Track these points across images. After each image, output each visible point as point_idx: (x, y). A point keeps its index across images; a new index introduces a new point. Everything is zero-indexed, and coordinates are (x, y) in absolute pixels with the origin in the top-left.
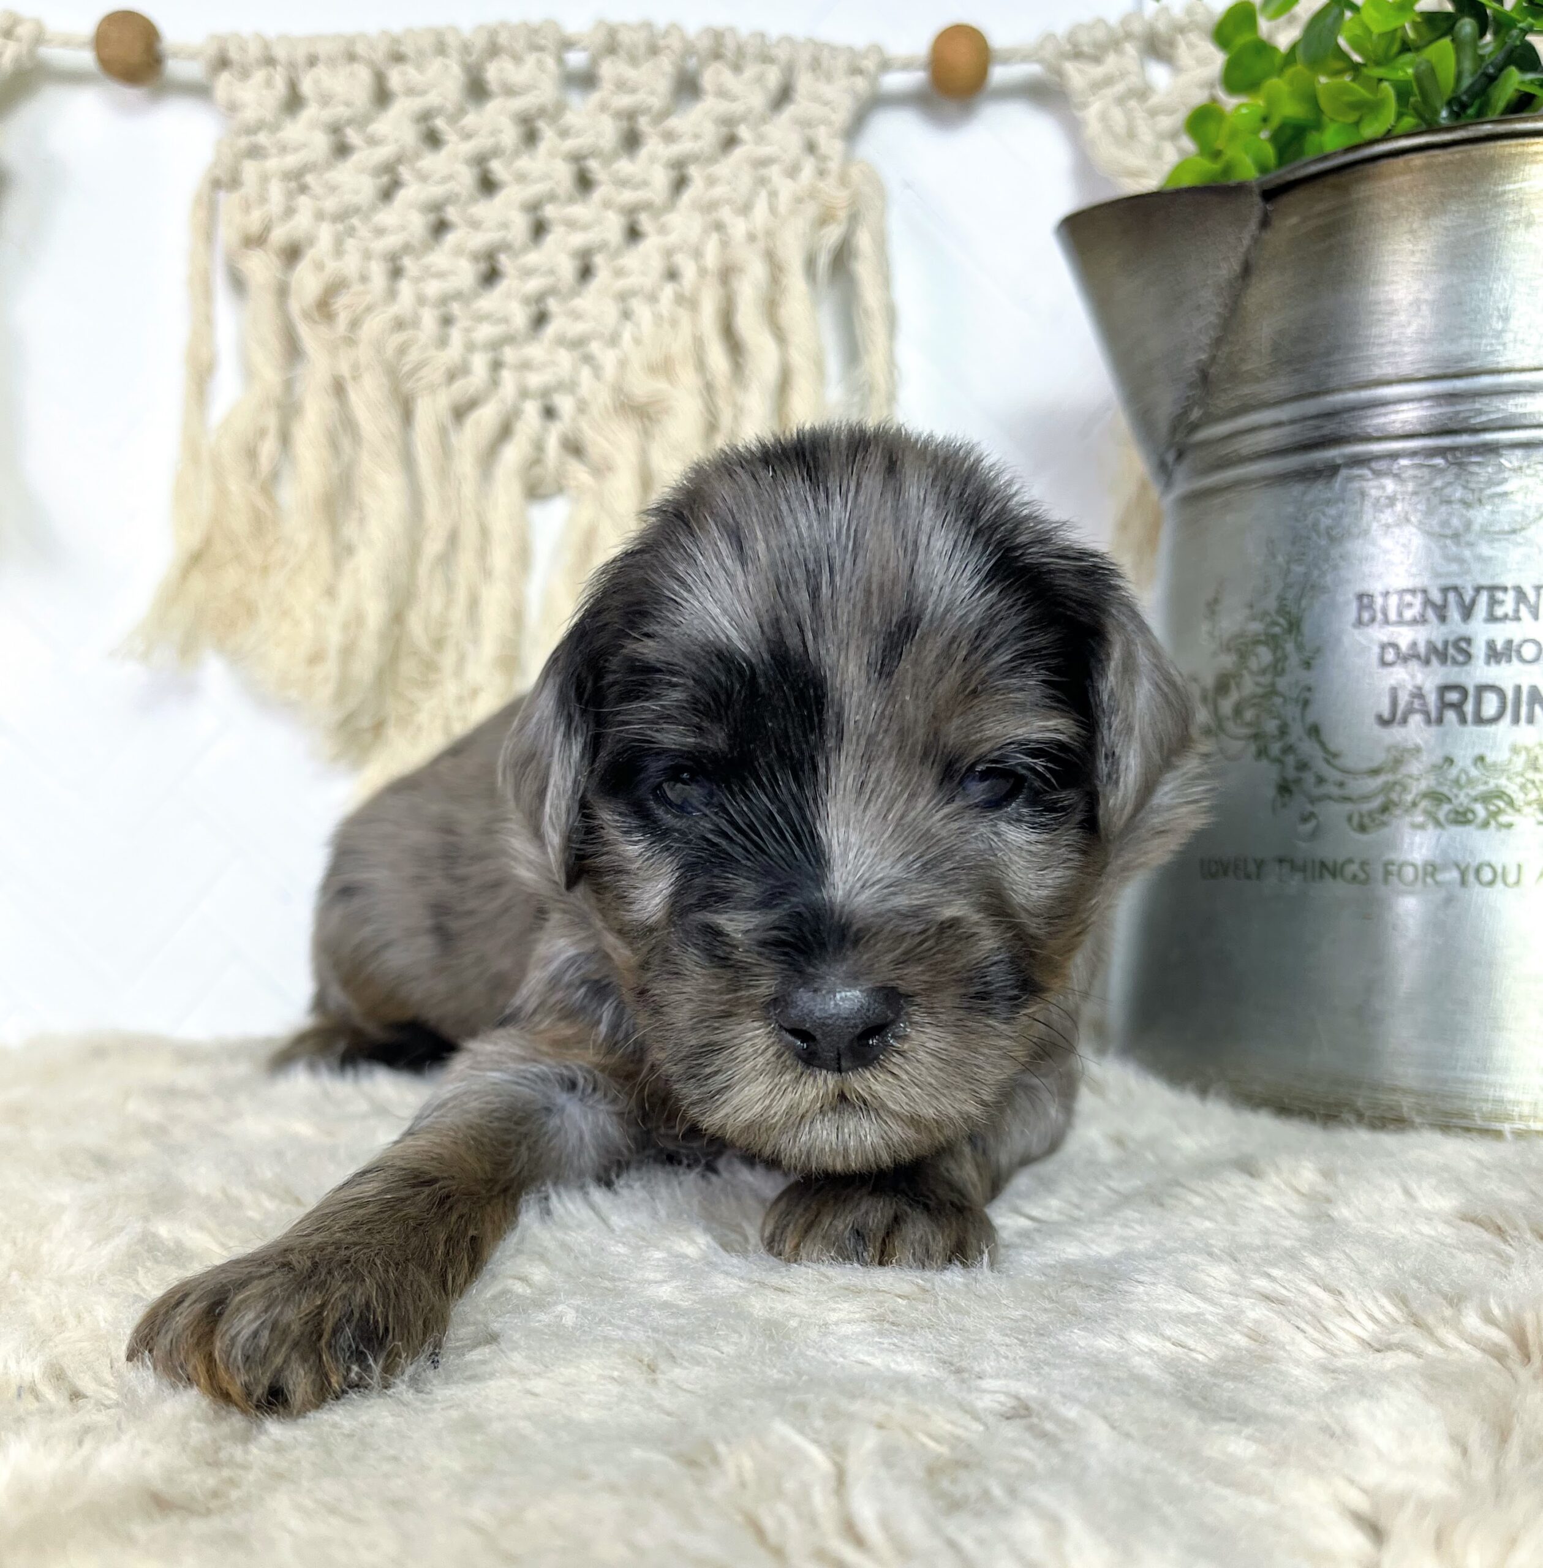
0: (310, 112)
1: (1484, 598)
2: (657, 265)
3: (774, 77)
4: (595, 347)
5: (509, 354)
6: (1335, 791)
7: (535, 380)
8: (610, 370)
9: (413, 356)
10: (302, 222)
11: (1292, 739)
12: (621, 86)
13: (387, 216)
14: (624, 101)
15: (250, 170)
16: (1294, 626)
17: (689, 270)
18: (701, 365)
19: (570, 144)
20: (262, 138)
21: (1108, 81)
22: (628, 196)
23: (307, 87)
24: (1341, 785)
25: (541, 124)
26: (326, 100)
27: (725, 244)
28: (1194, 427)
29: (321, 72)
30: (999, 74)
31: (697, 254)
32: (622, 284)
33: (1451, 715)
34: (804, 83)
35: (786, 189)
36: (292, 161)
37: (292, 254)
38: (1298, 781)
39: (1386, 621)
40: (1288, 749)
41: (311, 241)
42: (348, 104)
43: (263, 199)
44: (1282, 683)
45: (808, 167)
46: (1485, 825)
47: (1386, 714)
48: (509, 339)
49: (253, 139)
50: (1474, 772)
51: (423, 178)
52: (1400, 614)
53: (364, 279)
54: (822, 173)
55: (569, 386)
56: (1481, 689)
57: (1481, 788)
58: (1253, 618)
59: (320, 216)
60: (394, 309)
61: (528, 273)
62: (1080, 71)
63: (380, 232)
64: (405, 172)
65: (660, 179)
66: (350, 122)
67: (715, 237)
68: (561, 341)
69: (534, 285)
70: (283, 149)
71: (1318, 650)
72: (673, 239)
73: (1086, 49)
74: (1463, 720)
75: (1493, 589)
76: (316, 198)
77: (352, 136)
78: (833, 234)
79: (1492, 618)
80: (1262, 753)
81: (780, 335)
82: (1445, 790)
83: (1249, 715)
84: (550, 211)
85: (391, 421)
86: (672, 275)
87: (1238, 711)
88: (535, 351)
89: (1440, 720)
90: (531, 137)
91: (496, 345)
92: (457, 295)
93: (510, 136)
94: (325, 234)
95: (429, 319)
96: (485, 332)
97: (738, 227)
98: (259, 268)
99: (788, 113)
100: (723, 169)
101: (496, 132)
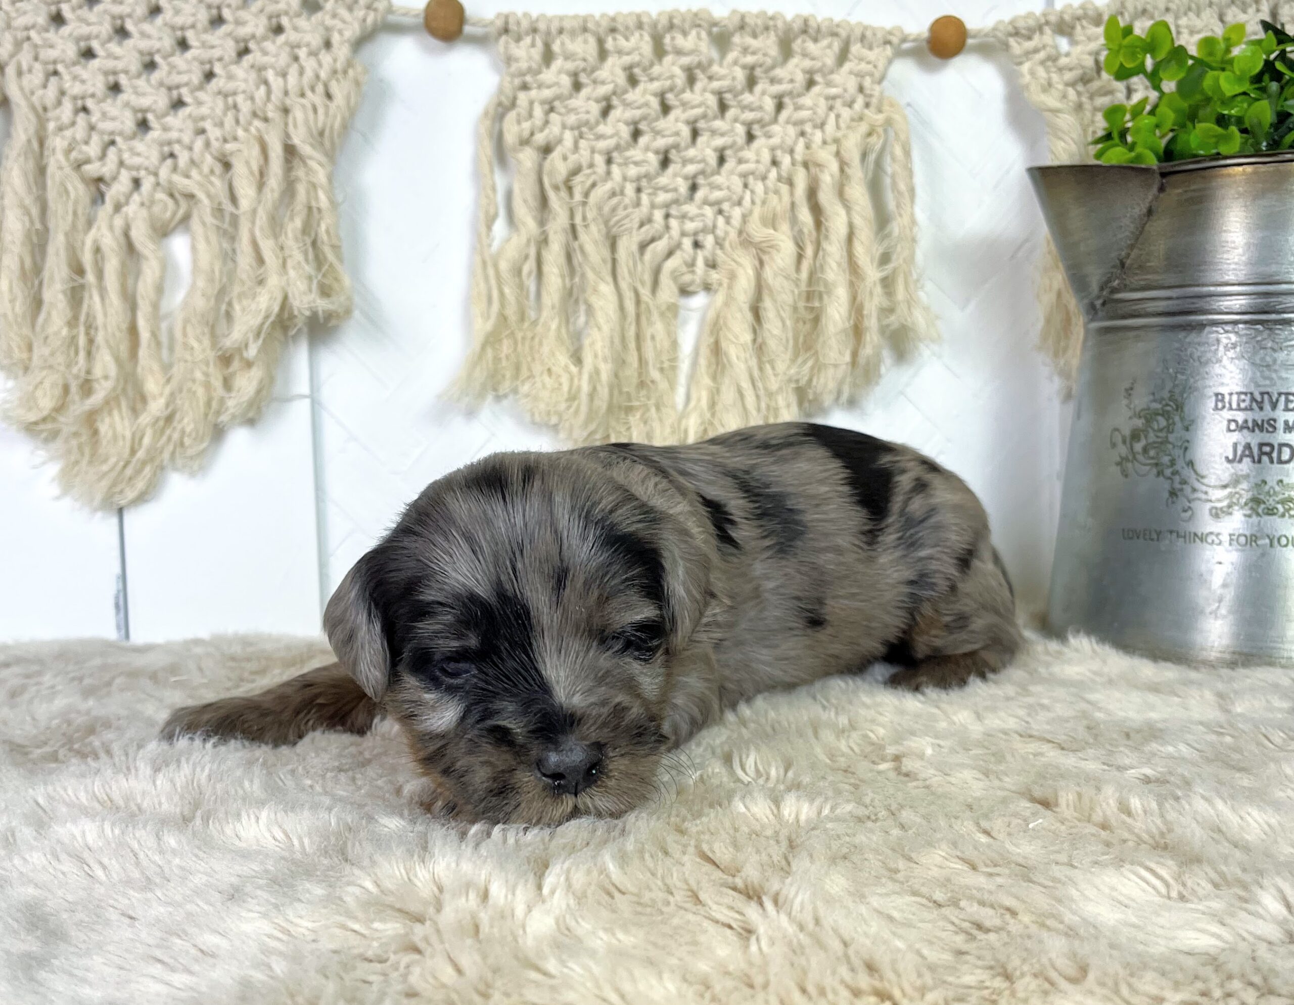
0: (558, 63)
1: (1283, 398)
2: (766, 157)
3: (837, 46)
4: (726, 206)
5: (674, 211)
6: (1203, 497)
7: (690, 226)
8: (736, 221)
9: (621, 213)
10: (554, 129)
11: (1177, 467)
12: (745, 50)
13: (605, 128)
14: (750, 59)
15: (523, 97)
16: (1179, 407)
17: (786, 160)
18: (794, 220)
19: (716, 85)
20: (528, 78)
21: (1036, 51)
22: (749, 116)
23: (556, 47)
24: (1206, 493)
25: (698, 72)
26: (568, 57)
27: (808, 147)
28: (1114, 291)
29: (565, 38)
30: (970, 41)
31: (792, 152)
32: (743, 167)
33: (1265, 459)
34: (856, 49)
35: (846, 113)
36: (547, 93)
37: (547, 150)
38: (1181, 490)
39: (1231, 409)
40: (1175, 473)
41: (560, 141)
42: (585, 60)
43: (530, 115)
44: (1171, 438)
45: (859, 101)
46: (1283, 516)
47: (1231, 457)
48: (677, 202)
49: (523, 78)
50: (1277, 488)
51: (627, 105)
52: (1239, 405)
53: (591, 165)
54: (867, 105)
55: (711, 229)
56: (1281, 445)
57: (1281, 497)
58: (1155, 401)
59: (564, 127)
60: (609, 186)
61: (685, 161)
62: (1019, 43)
63: (599, 137)
64: (615, 101)
65: (769, 104)
66: (583, 71)
67: (802, 141)
68: (706, 202)
69: (691, 169)
70: (540, 86)
71: (1193, 421)
72: (775, 141)
73: (1023, 32)
74: (1272, 462)
75: (1287, 394)
76: (560, 114)
77: (583, 78)
78: (876, 142)
79: (1287, 409)
80: (1160, 473)
81: (848, 208)
82: (1262, 497)
83: (1152, 453)
84: (701, 125)
85: (604, 248)
86: (775, 163)
87: (1145, 450)
88: (691, 209)
89: (1260, 461)
90: (691, 80)
91: (667, 205)
92: (647, 176)
93: (680, 79)
94: (568, 137)
95: (630, 189)
96: (662, 197)
97: (818, 136)
98: (527, 158)
99: (847, 66)
100: (807, 100)
101: (672, 77)
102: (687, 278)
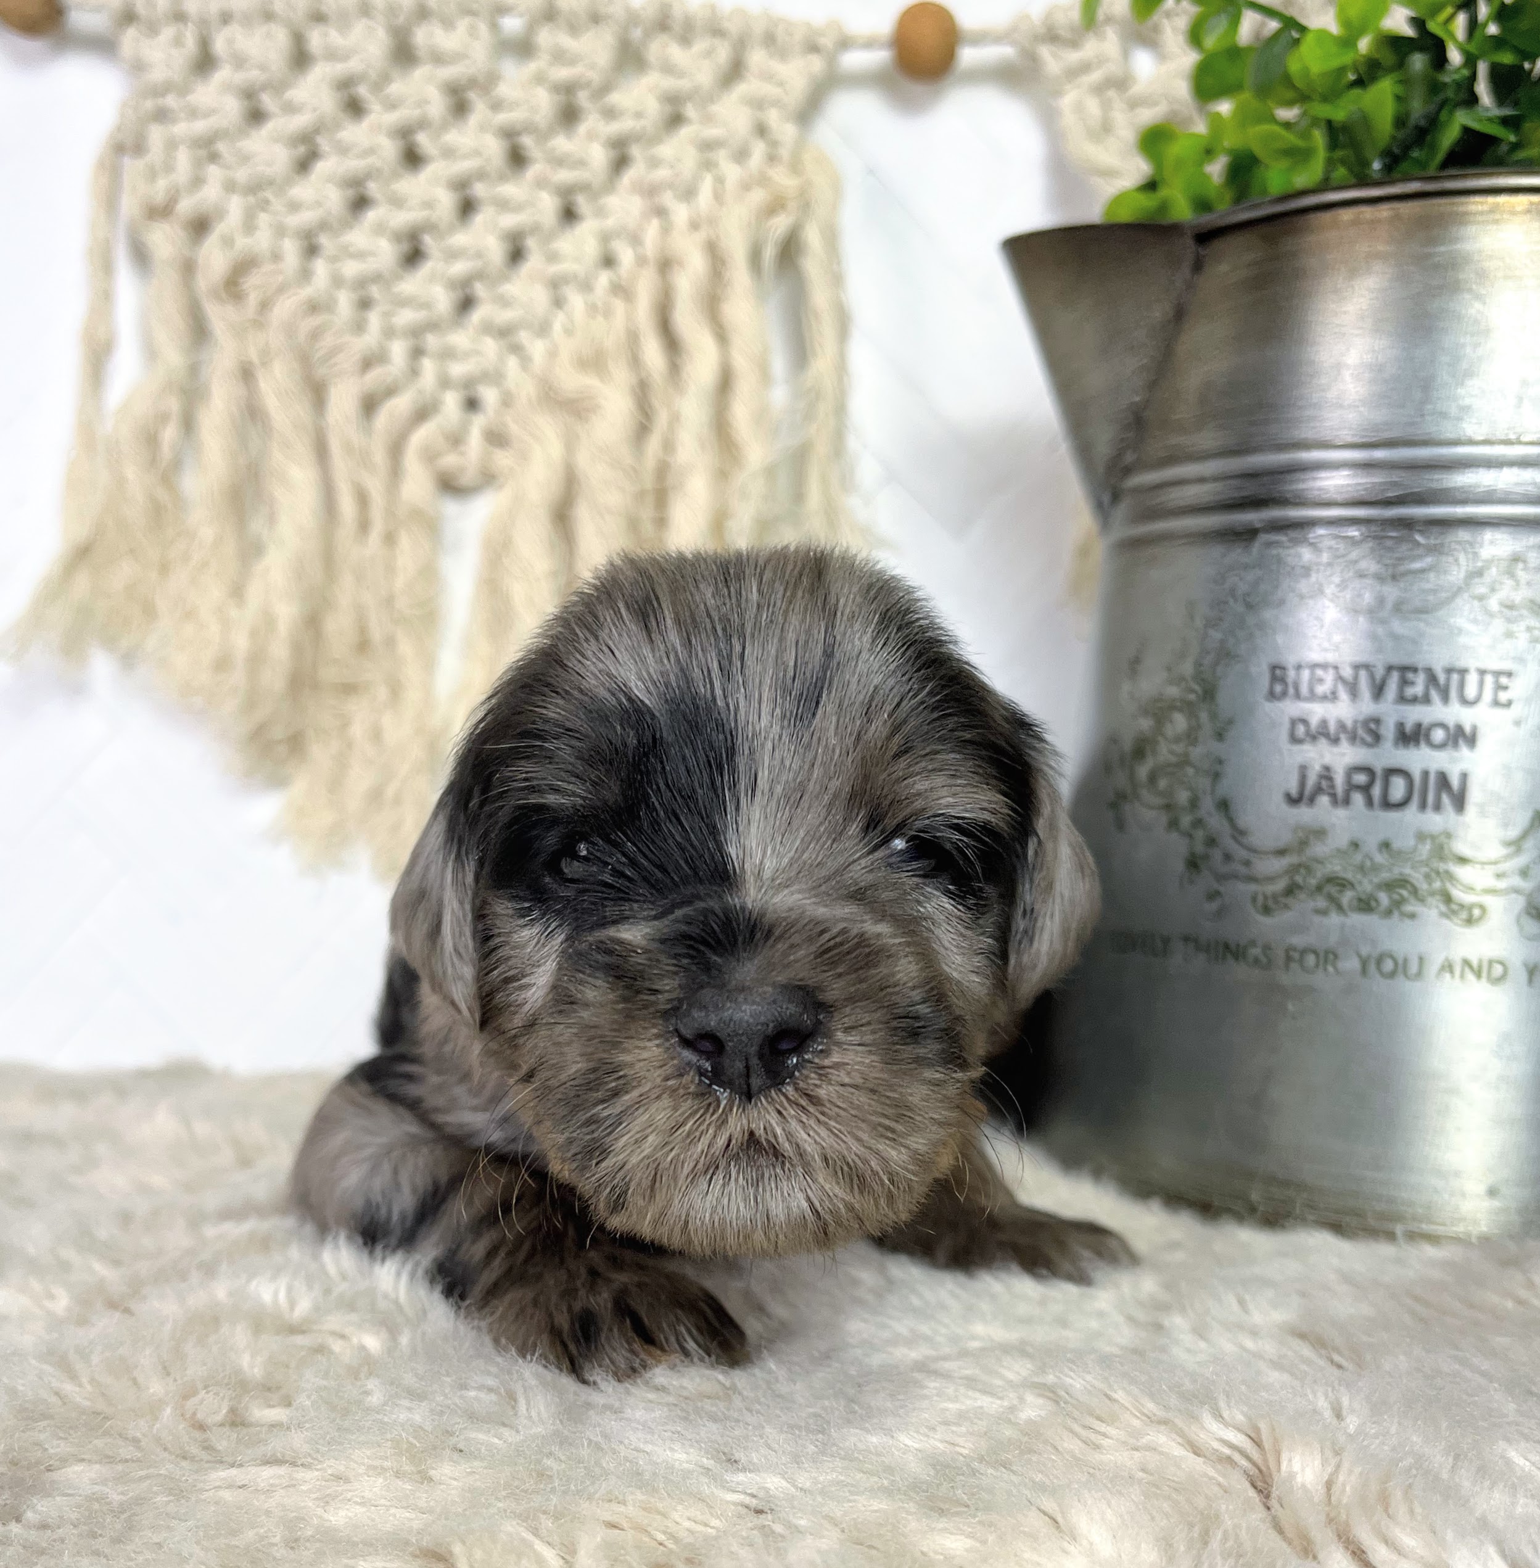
0: (223, 74)
1: (1395, 676)
2: (594, 251)
3: (723, 53)
4: (523, 336)
5: (432, 341)
6: (1242, 870)
7: (457, 370)
8: (538, 361)
9: (328, 341)
10: (211, 193)
11: (1202, 813)
12: (560, 56)
13: (304, 190)
14: (562, 73)
15: (156, 135)
16: (1209, 694)
17: (626, 256)
18: (635, 361)
19: (503, 118)
20: (171, 101)
21: (1085, 68)
22: (564, 176)
23: (219, 46)
24: (1247, 863)
25: (472, 95)
26: (240, 61)
27: (665, 233)
28: (1128, 471)
29: (234, 31)
30: (968, 56)
31: (635, 240)
32: (554, 269)
33: (1358, 798)
34: (757, 58)
35: (732, 172)
36: (200, 127)
37: (200, 226)
38: (1206, 857)
39: (1298, 696)
40: (1198, 823)
41: (220, 213)
42: (266, 68)
43: (169, 167)
44: (1196, 752)
45: (759, 150)
46: (1388, 913)
47: (1294, 792)
48: (433, 326)
49: (160, 101)
50: (1380, 858)
51: (343, 150)
52: (1312, 690)
53: (276, 257)
54: (772, 158)
55: (495, 377)
56: (1391, 772)
57: (1385, 876)
58: (1171, 682)
59: (230, 187)
60: (307, 292)
61: (453, 255)
62: (1054, 56)
63: (295, 207)
64: (323, 143)
65: (598, 156)
66: (264, 87)
67: (655, 223)
68: (487, 329)
69: (459, 268)
70: (193, 113)
71: (1231, 722)
72: (610, 223)
73: (1062, 32)
74: (1369, 803)
75: (1404, 669)
76: (227, 168)
77: (267, 101)
78: (780, 224)
79: (1402, 699)
80: (1173, 824)
81: (722, 336)
82: (1349, 876)
83: (1162, 783)
84: (479, 190)
85: (302, 410)
86: (609, 261)
87: (1153, 778)
88: (460, 339)
89: (1347, 801)
90: (460, 108)
91: (416, 332)
92: (376, 278)
93: (437, 106)
94: (235, 206)
95: (345, 301)
96: (406, 317)
97: (681, 213)
98: (168, 239)
99: (739, 91)
100: (666, 150)
101: (423, 102)
102: (450, 461)
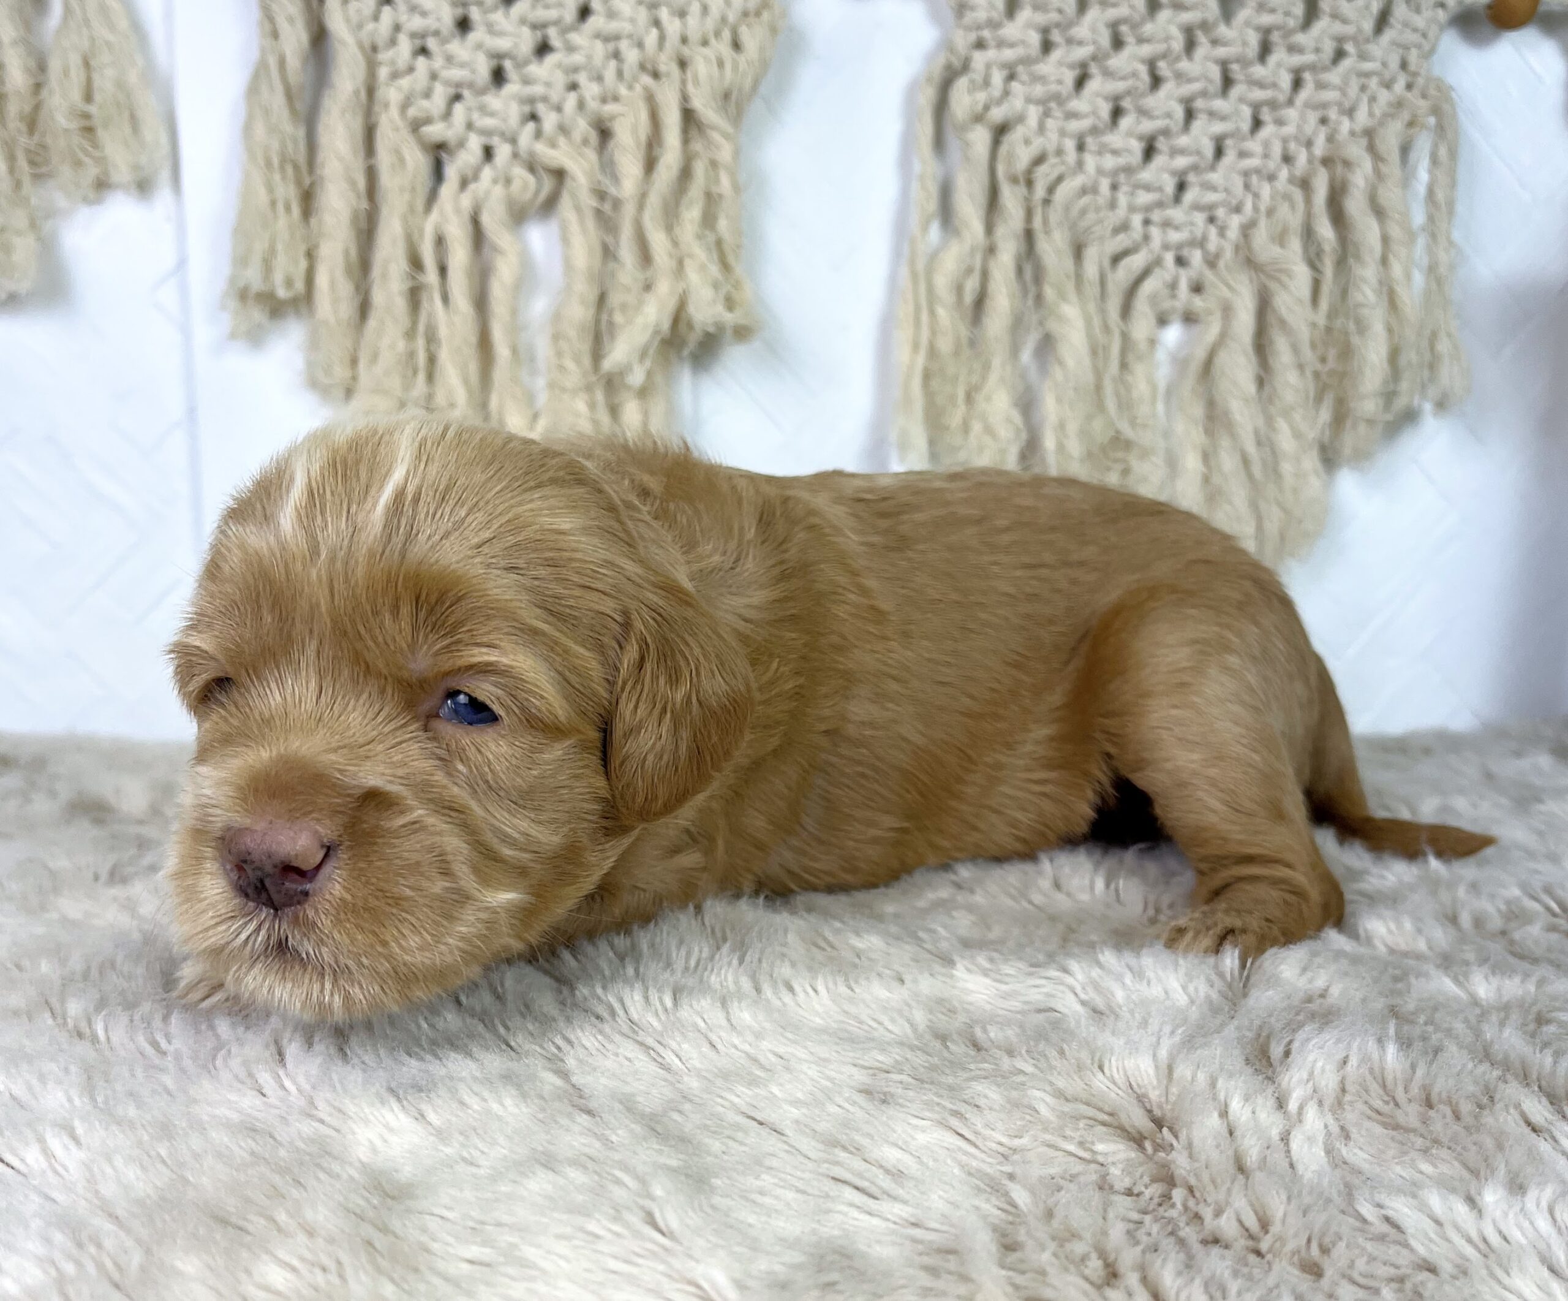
0: (1024, 14)
2: (1277, 150)
3: (1376, 6)
4: (1220, 213)
5: (1156, 216)
7: (1175, 237)
8: (1233, 233)
9: (1091, 216)
10: (1017, 103)
12: (1262, 7)
13: (1079, 104)
14: (1266, 19)
15: (979, 59)
17: (1301, 156)
18: (1310, 235)
19: (1221, 52)
20: (986, 34)
22: (1258, 95)
25: (1200, 34)
26: (1038, 7)
27: (1330, 139)
31: (1309, 144)
32: (1246, 163)
34: (1399, 11)
35: (1382, 96)
36: (1009, 54)
37: (1003, 130)
41: (1021, 119)
42: (1060, 11)
43: (987, 83)
45: (1401, 81)
48: (1160, 205)
49: (980, 33)
51: (1108, 73)
53: (1059, 152)
54: (1409, 87)
55: (1200, 243)
59: (1029, 100)
60: (1079, 180)
61: (1175, 152)
63: (1072, 115)
64: (1094, 69)
65: (1285, 80)
66: (1057, 26)
67: (1323, 131)
68: (1197, 207)
69: (1181, 162)
70: (1001, 44)
72: (1289, 130)
76: (1023, 83)
77: (1056, 36)
84: (1199, 104)
85: (1068, 262)
86: (1287, 159)
88: (1176, 214)
90: (1190, 45)
91: (1148, 209)
92: (1126, 169)
93: (1177, 43)
94: (1033, 114)
95: (1105, 185)
96: (1143, 198)
97: (1345, 125)
98: (980, 138)
99: (1388, 35)
100: (1334, 77)
101: (1168, 39)
102: (1167, 304)
